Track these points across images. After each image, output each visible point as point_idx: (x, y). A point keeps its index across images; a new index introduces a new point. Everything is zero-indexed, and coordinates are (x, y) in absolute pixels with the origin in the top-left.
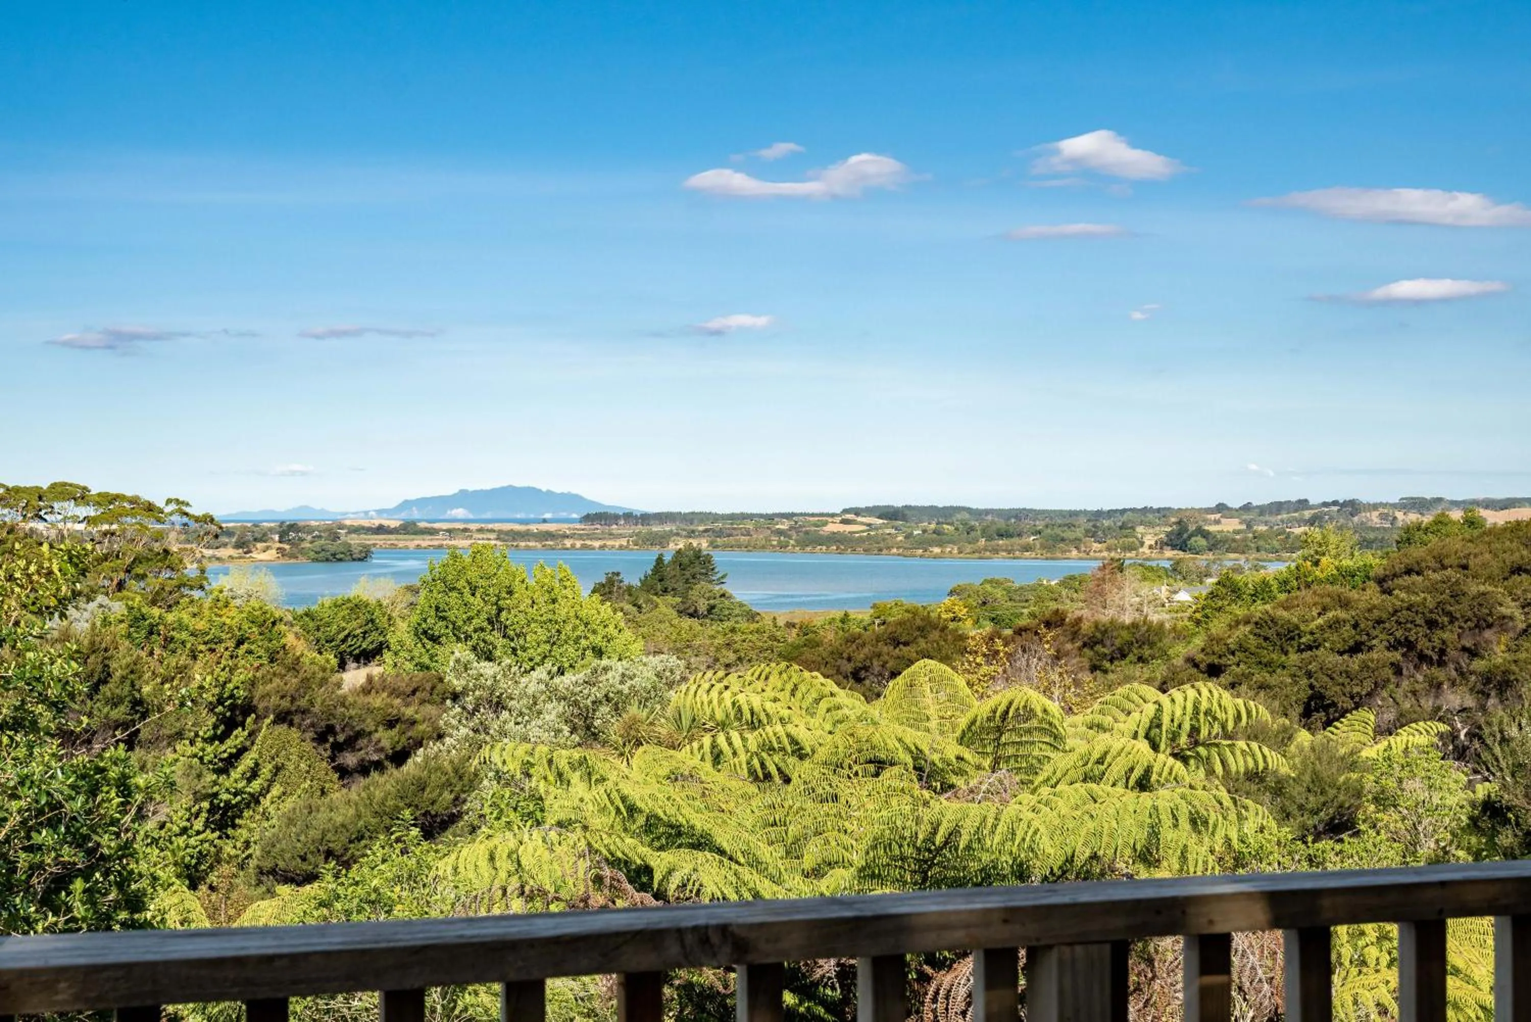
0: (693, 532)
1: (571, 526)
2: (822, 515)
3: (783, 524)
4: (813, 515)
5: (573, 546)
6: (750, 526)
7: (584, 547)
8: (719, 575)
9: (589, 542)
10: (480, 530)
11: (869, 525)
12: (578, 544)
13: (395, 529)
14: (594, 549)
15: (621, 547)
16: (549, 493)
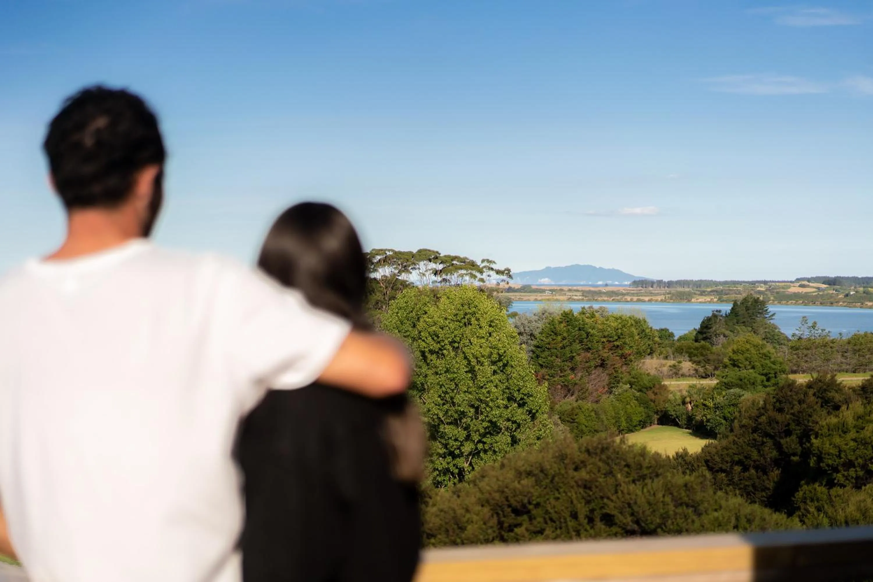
0: (704, 292)
1: (624, 288)
2: (788, 282)
3: (761, 287)
4: (779, 282)
5: (632, 300)
6: (740, 288)
7: (639, 301)
8: (770, 314)
9: (641, 298)
10: (570, 290)
11: (818, 288)
12: (635, 298)
13: (518, 289)
14: (645, 301)
15: (662, 300)
16: (601, 268)
